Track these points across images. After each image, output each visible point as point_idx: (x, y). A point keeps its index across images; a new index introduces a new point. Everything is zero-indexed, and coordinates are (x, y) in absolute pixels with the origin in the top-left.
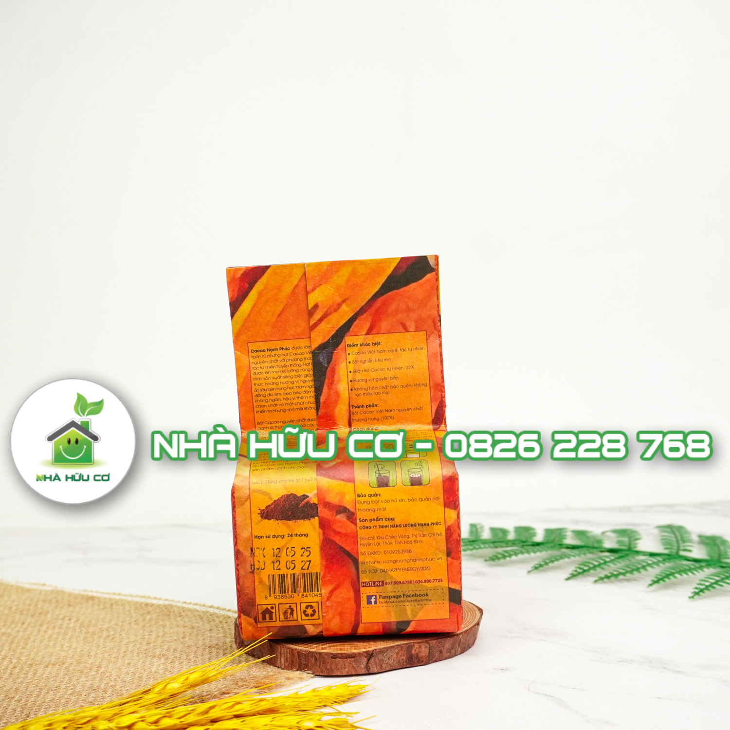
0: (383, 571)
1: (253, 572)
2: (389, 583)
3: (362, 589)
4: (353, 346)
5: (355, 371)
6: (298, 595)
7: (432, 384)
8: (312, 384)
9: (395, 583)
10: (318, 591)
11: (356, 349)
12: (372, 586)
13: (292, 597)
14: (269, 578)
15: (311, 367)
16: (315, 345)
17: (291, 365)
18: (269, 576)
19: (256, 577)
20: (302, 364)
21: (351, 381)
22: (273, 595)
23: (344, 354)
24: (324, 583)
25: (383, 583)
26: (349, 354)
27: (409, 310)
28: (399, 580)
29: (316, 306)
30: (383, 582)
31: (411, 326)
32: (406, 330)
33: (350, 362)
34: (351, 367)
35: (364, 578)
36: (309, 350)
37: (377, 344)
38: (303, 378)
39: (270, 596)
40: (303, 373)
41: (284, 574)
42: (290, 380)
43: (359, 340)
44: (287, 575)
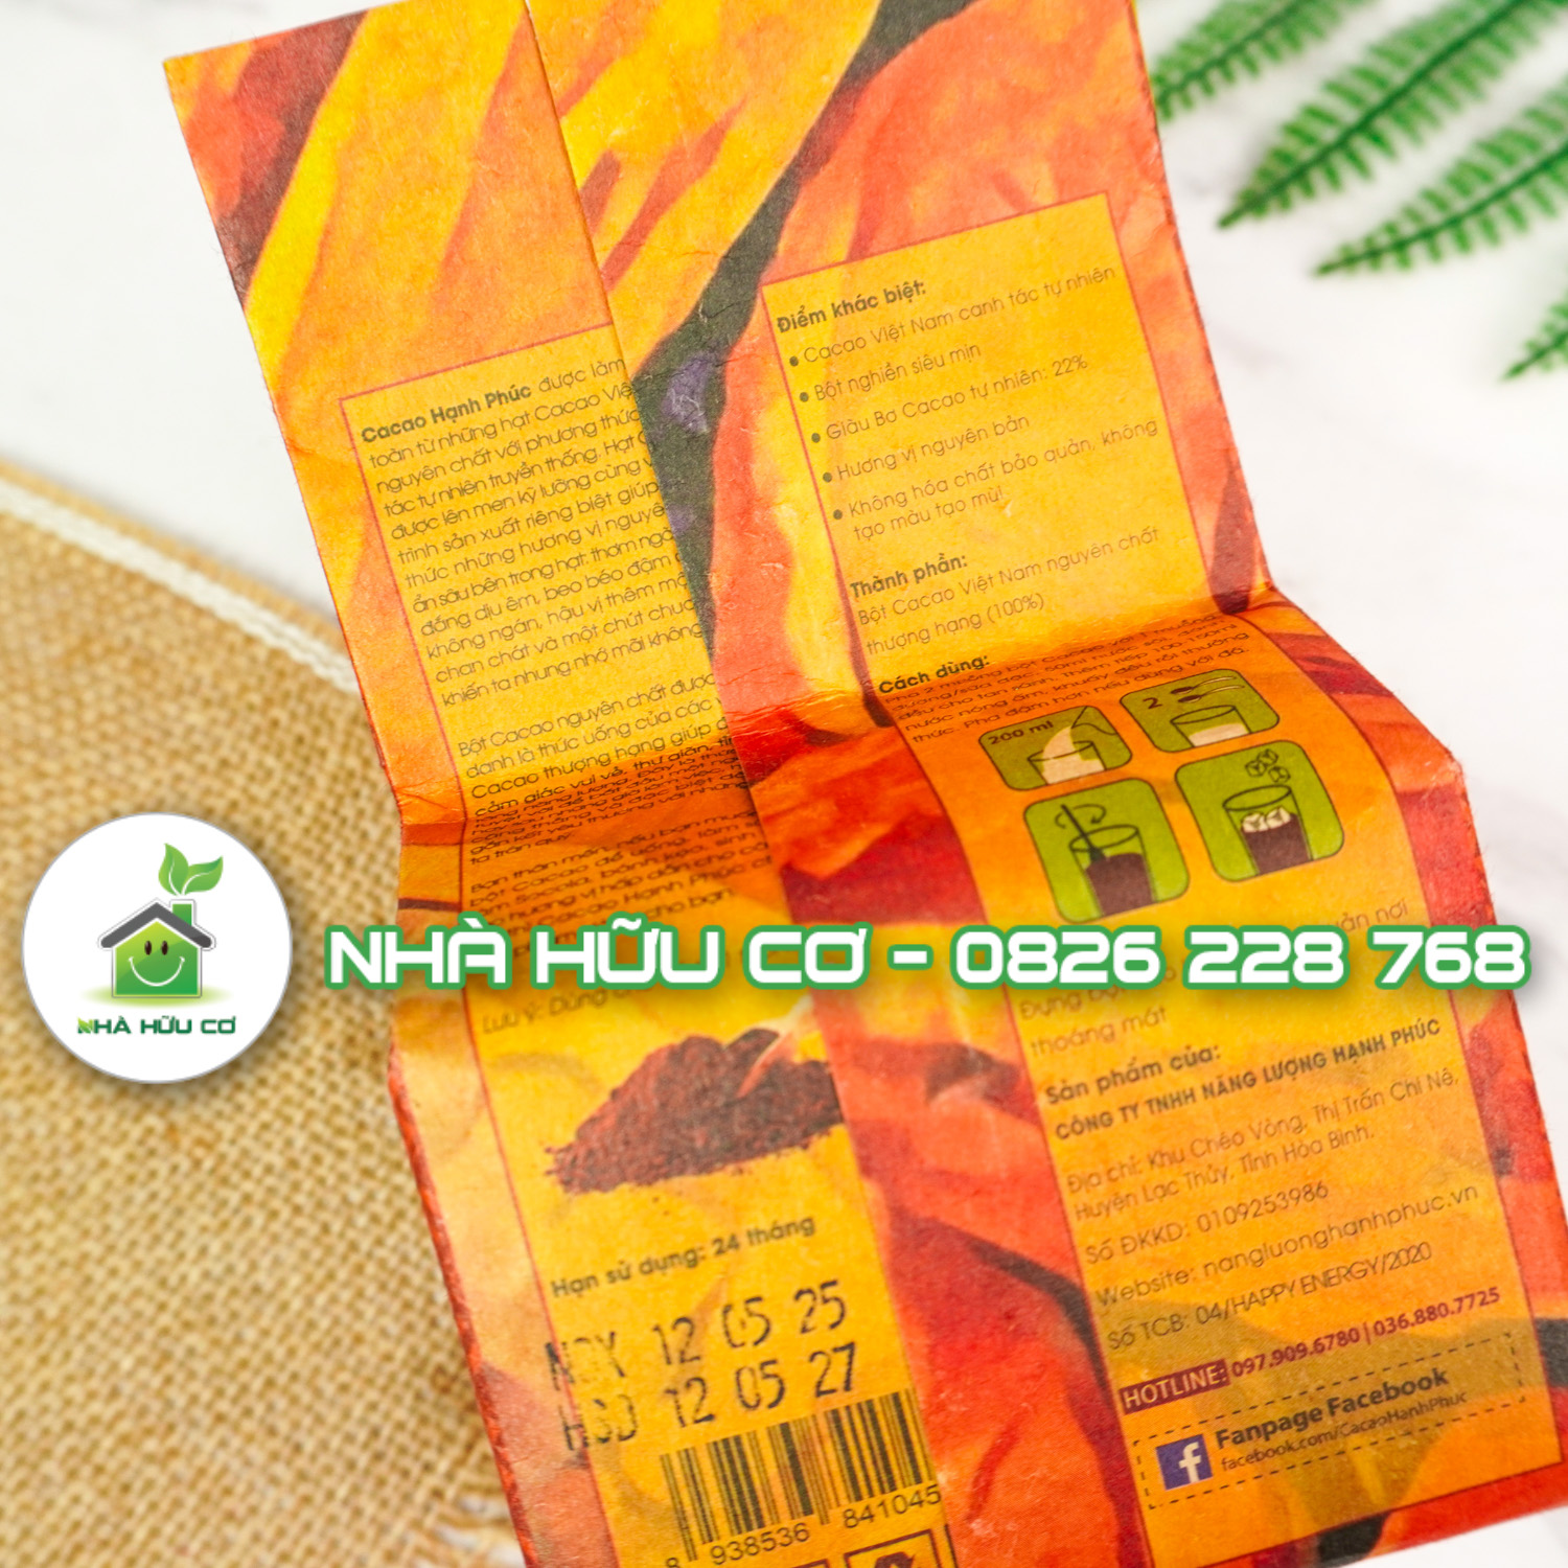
0: (1216, 1313)
1: (584, 1461)
2: (1248, 1365)
3: (1130, 1424)
4: (803, 321)
5: (836, 431)
6: (824, 1520)
7: (1177, 421)
8: (660, 524)
9: (1281, 1356)
10: (919, 1480)
11: (819, 335)
12: (1171, 1398)
13: (800, 1534)
14: (668, 1470)
15: (640, 452)
16: (639, 348)
17: (550, 462)
18: (665, 1460)
19: (605, 1480)
20: (600, 450)
21: (827, 478)
22: (703, 1550)
23: (773, 365)
24: (944, 1436)
25: (1222, 1373)
26: (794, 362)
27: (1021, 106)
28: (1295, 1340)
29: (607, 170)
30: (1221, 1364)
31: (1038, 180)
32: (1021, 205)
33: (804, 397)
34: (815, 415)
35: (1126, 1371)
36: (616, 379)
37: (909, 291)
38: (616, 510)
39: (693, 1556)
40: (613, 487)
41: (738, 1440)
42: (560, 527)
43: (824, 289)
44: (753, 1436)
